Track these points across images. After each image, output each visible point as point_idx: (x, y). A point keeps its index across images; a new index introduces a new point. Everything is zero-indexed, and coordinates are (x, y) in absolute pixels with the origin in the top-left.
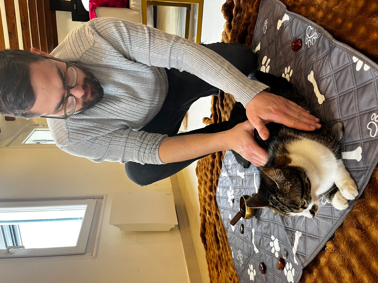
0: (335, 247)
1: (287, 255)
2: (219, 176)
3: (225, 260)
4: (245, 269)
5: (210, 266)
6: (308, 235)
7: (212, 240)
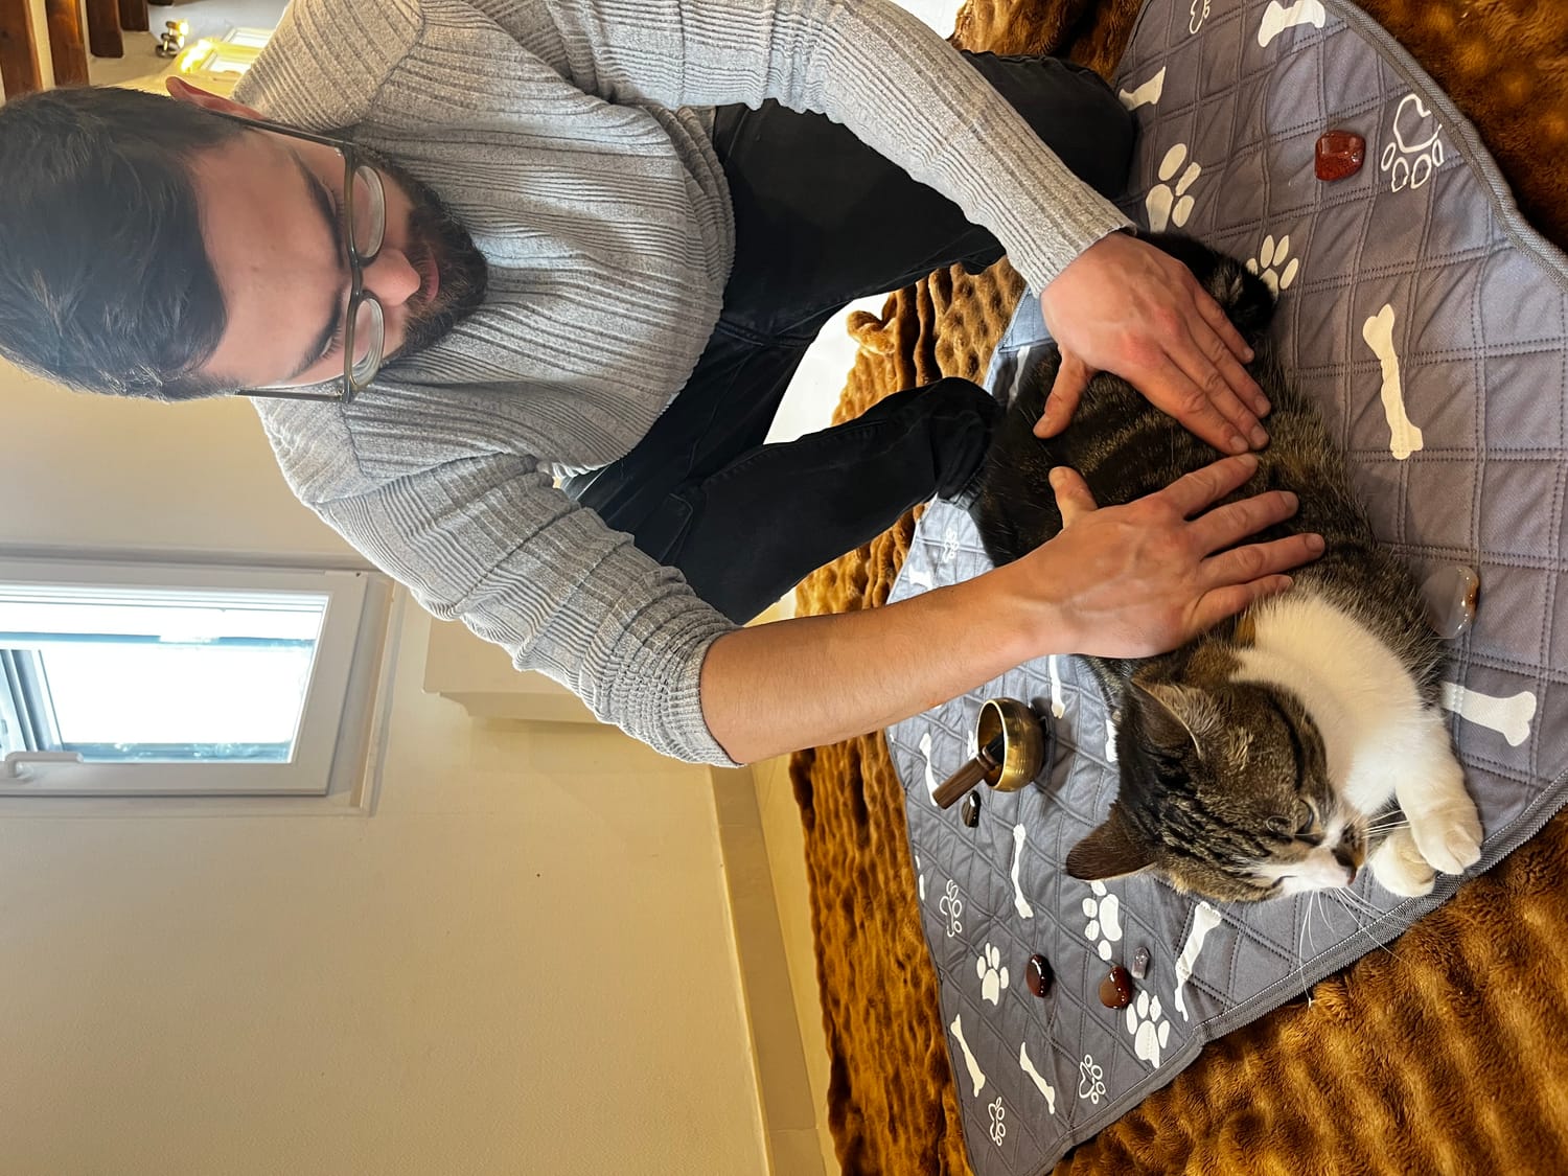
0: (1348, 1008)
1: (1148, 967)
2: (895, 576)
3: (888, 893)
4: (965, 951)
5: (819, 892)
6: (1248, 931)
7: (836, 801)
